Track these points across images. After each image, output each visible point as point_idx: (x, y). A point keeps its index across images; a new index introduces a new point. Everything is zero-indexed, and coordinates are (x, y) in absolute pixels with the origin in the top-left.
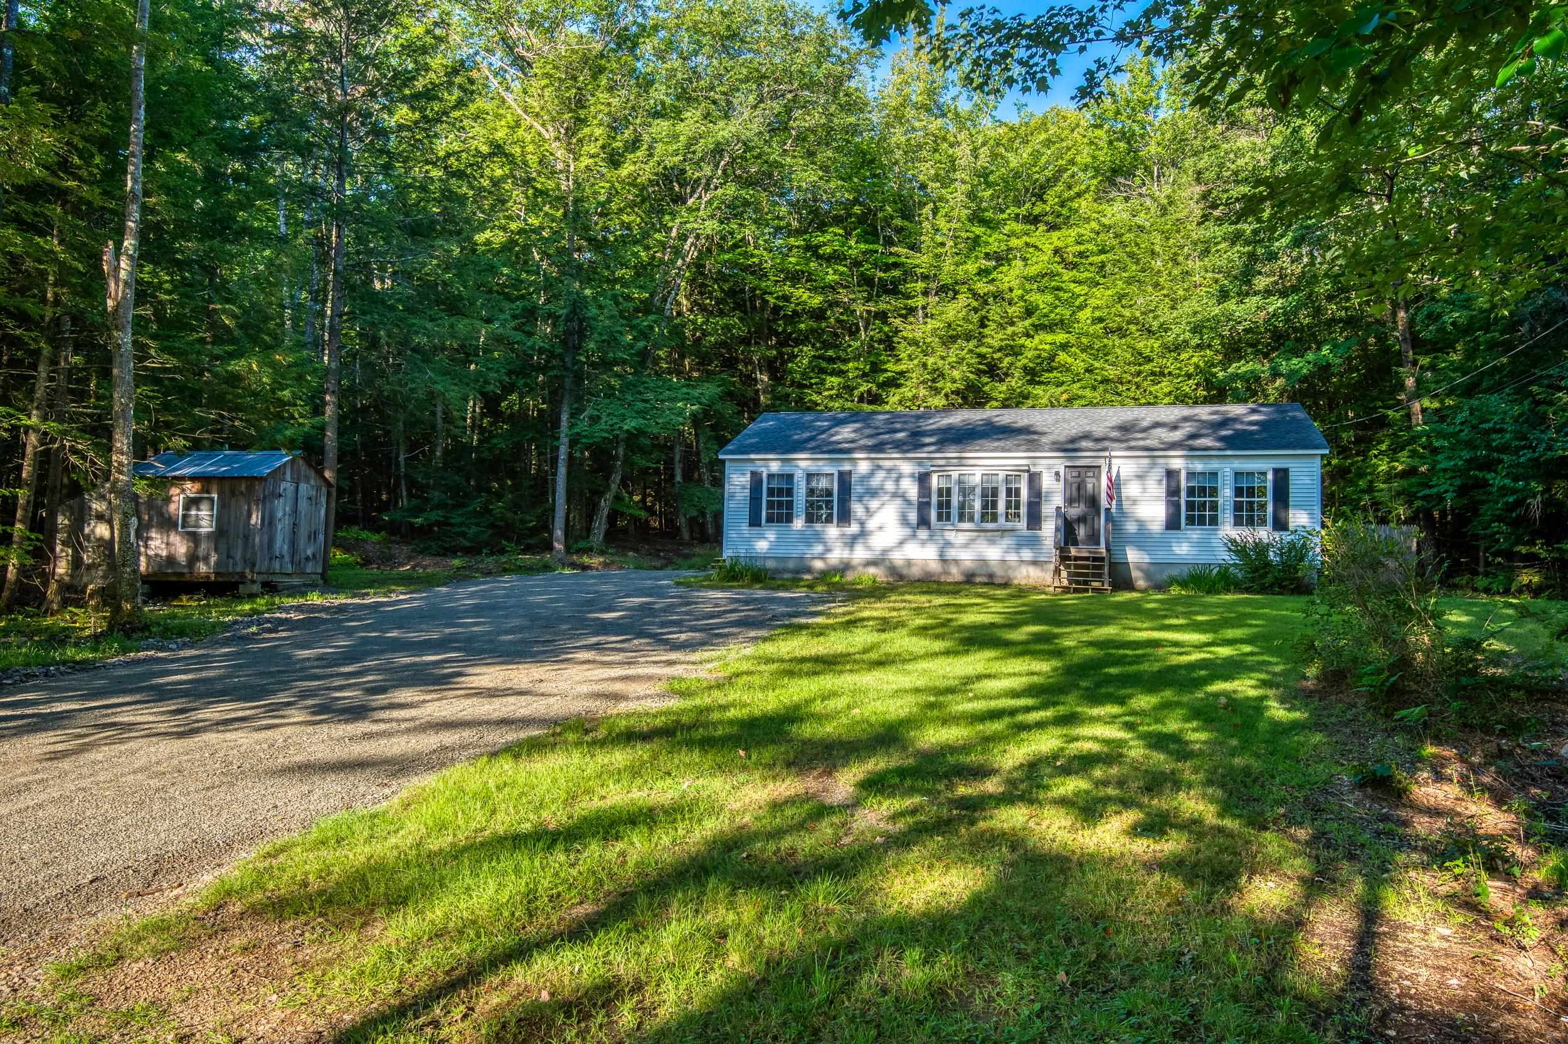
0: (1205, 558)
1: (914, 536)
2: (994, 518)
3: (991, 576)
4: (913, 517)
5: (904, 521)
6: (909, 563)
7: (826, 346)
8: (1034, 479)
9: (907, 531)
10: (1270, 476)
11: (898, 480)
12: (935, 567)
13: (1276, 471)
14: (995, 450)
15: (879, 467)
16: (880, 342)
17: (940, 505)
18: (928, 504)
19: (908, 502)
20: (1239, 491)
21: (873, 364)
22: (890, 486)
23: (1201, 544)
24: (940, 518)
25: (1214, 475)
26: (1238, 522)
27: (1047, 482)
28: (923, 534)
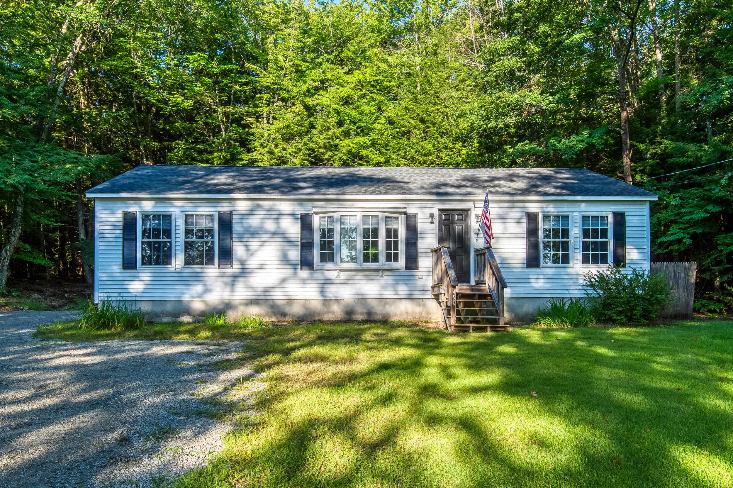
0: (558, 293)
1: (295, 275)
2: (376, 259)
3: (369, 313)
4: (295, 255)
5: (285, 259)
6: (290, 302)
7: (197, 141)
8: (411, 220)
9: (288, 270)
10: (610, 219)
11: (277, 219)
12: (316, 305)
13: (615, 215)
14: (373, 192)
15: (259, 207)
16: (235, 141)
17: (323, 246)
18: (311, 244)
19: (289, 242)
20: (586, 233)
21: (232, 155)
22: (270, 225)
23: (554, 280)
24: (323, 259)
25: (565, 218)
26: (586, 260)
27: (423, 222)
28: (304, 273)
